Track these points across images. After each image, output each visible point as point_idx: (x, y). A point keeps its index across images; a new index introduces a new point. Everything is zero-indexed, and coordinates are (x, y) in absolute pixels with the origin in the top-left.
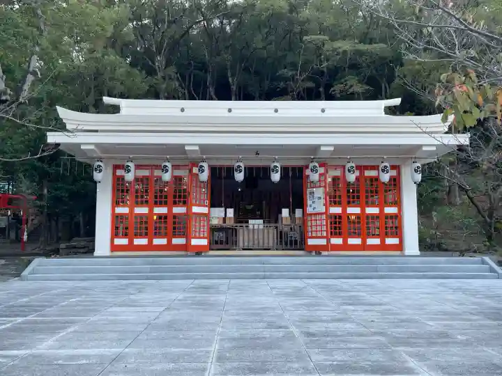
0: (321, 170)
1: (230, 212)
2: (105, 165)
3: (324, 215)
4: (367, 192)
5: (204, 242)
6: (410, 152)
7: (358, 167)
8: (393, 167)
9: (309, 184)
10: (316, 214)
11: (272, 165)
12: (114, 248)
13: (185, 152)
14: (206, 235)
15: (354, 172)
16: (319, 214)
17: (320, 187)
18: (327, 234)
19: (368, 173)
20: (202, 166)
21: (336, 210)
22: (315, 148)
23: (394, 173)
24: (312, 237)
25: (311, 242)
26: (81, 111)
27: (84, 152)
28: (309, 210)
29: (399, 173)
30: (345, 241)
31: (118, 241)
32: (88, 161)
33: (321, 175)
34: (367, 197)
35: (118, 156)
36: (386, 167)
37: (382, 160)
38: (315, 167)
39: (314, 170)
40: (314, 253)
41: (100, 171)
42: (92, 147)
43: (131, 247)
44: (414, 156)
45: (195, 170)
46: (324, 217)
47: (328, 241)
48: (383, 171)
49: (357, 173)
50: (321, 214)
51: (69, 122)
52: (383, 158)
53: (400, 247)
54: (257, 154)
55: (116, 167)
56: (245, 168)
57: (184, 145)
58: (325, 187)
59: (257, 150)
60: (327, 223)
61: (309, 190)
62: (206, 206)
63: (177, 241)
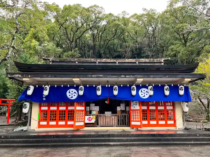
5: (82, 124)
10: (135, 110)
12: (40, 126)
14: (83, 120)
15: (153, 91)
18: (140, 119)
22: (135, 80)
25: (133, 123)
27: (25, 81)
28: (132, 108)
30: (149, 122)
31: (42, 123)
38: (133, 88)
42: (28, 79)
43: (48, 126)
44: (180, 83)
47: (141, 123)
50: (138, 110)
53: (174, 125)
54: (108, 82)
57: (72, 78)
60: (140, 114)
62: (83, 106)
63: (69, 123)
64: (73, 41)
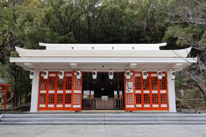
0: (132, 74)
1: (92, 93)
2: (36, 72)
3: (133, 94)
4: (152, 83)
5: (79, 106)
6: (171, 66)
7: (148, 73)
8: (163, 73)
9: (126, 80)
10: (130, 94)
11: (110, 71)
12: (39, 109)
13: (70, 66)
14: (80, 103)
15: (146, 75)
16: (131, 94)
17: (131, 81)
18: (135, 102)
19: (153, 75)
20: (78, 72)
21: (139, 92)
22: (129, 64)
23: (164, 75)
24: (128, 104)
25: (127, 106)
26: (28, 49)
27: (26, 66)
28: (127, 92)
29: (166, 75)
30: (143, 106)
31: (41, 106)
32: (28, 70)
33: (131, 76)
34: (152, 86)
35: (41, 68)
36: (160, 72)
37: (158, 69)
38: (128, 72)
39: (128, 74)
40: (129, 112)
41: (33, 74)
42: (29, 64)
43: (47, 108)
44: (172, 68)
45: (75, 74)
46: (133, 95)
47: (135, 106)
48: (159, 74)
49: (148, 75)
50: (132, 93)
51: (21, 53)
52: (159, 68)
53: (167, 108)
54: (103, 66)
55: (41, 73)
56: (97, 73)
57: (70, 63)
58: (133, 81)
59: (103, 65)
60: (134, 98)
61: (126, 83)
62: (80, 90)
63: (67, 106)
64: (67, 25)
